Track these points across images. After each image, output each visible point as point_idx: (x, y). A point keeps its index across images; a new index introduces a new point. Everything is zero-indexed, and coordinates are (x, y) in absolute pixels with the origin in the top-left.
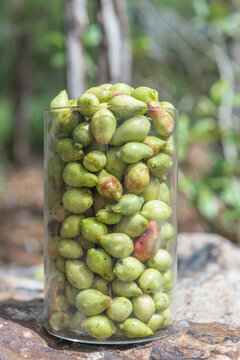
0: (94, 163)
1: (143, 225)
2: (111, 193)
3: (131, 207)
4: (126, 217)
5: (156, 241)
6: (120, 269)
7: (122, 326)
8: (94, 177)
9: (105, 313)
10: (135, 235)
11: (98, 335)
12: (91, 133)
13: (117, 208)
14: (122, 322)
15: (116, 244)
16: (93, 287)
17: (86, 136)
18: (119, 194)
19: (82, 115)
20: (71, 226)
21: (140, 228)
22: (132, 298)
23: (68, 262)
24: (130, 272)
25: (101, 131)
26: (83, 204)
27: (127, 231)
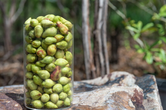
0: (35, 44)
1: (53, 67)
2: (40, 55)
3: (47, 61)
4: (47, 64)
5: (58, 73)
6: (44, 83)
7: (45, 104)
8: (35, 50)
9: (40, 99)
10: (51, 71)
11: (36, 107)
12: (34, 33)
13: (42, 61)
14: (46, 103)
15: (42, 74)
16: (37, 89)
17: (32, 34)
18: (43, 56)
19: (32, 27)
20: (28, 67)
21: (52, 68)
22: (50, 94)
23: (28, 80)
24: (47, 85)
25: (36, 33)
26: (31, 59)
27: (47, 69)
